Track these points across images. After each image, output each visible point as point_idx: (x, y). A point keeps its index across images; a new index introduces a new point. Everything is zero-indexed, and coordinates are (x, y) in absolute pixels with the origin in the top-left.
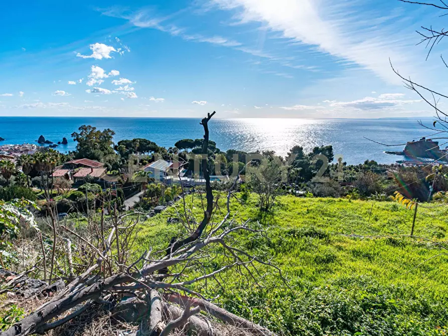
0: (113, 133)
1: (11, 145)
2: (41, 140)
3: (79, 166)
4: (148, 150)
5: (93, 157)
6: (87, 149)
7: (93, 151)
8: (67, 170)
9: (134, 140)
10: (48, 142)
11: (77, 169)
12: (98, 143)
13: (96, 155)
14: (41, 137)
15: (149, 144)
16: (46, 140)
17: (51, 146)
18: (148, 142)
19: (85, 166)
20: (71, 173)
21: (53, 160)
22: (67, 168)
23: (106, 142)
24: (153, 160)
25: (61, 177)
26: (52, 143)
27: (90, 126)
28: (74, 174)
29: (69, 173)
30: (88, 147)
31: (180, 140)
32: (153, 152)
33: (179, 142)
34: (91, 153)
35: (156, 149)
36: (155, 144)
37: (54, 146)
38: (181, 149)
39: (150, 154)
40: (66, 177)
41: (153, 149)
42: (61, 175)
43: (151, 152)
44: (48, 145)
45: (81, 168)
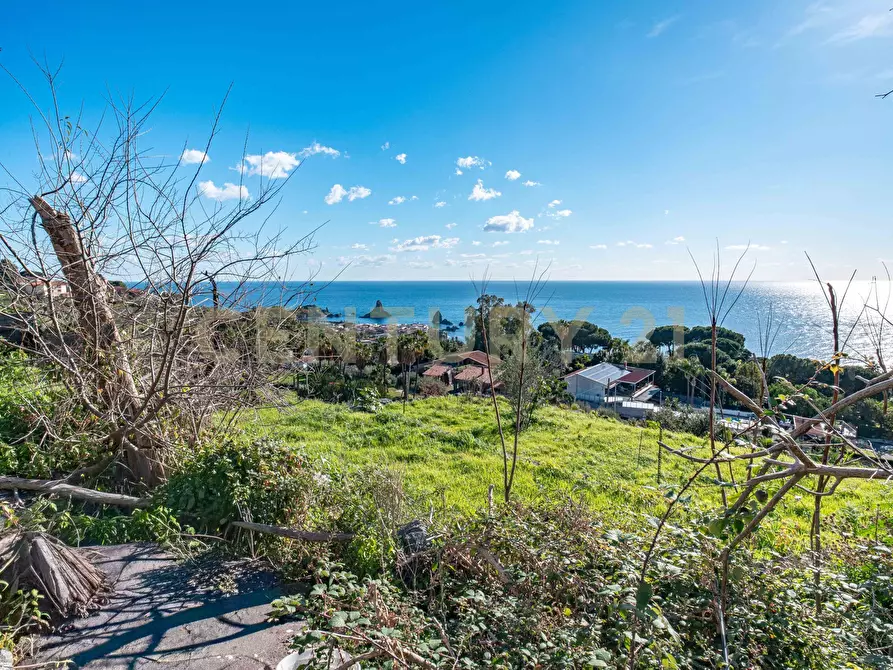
0: (532, 310)
3: (467, 362)
4: (591, 343)
8: (447, 367)
9: (560, 323)
10: (446, 322)
11: (462, 367)
14: (438, 313)
15: (594, 331)
16: (443, 319)
17: (448, 329)
18: (592, 328)
19: (477, 364)
20: (452, 373)
21: (418, 347)
22: (448, 364)
24: (596, 360)
25: (436, 378)
26: (450, 323)
27: (494, 297)
28: (456, 374)
29: (449, 373)
31: (660, 326)
32: (600, 348)
33: (657, 330)
35: (606, 342)
36: (606, 332)
37: (454, 329)
38: (660, 345)
39: (594, 351)
40: (445, 378)
41: (601, 342)
42: (437, 374)
43: (596, 348)
44: (444, 327)
45: (469, 366)
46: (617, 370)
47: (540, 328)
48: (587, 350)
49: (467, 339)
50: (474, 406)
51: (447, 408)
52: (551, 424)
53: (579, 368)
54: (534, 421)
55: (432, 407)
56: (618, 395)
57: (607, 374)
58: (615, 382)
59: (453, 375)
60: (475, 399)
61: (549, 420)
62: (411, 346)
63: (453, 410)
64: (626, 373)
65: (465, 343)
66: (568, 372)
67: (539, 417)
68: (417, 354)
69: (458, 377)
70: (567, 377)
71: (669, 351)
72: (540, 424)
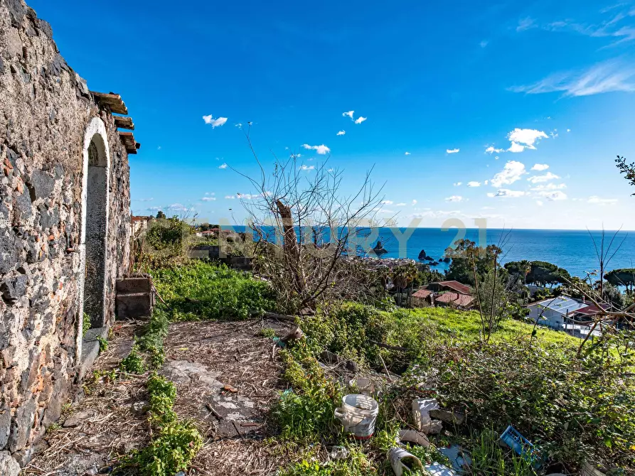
0: (499, 251)
1: (393, 259)
2: (422, 255)
3: (446, 288)
4: (551, 280)
5: (465, 280)
6: (461, 270)
7: (467, 273)
8: (430, 292)
9: (524, 263)
10: (428, 258)
11: (442, 292)
12: (476, 263)
13: (470, 278)
14: (423, 251)
15: (554, 270)
16: (426, 256)
17: (431, 264)
18: (552, 267)
19: (453, 291)
20: (434, 296)
21: (409, 275)
22: (431, 289)
23: (487, 262)
24: (557, 293)
25: (421, 299)
26: (432, 260)
27: (468, 240)
28: (437, 297)
29: (432, 296)
30: (462, 267)
31: (616, 269)
32: (560, 284)
33: (614, 272)
34: (464, 275)
35: (565, 280)
36: (565, 272)
37: (435, 264)
38: (618, 285)
39: (554, 287)
40: (428, 299)
41: (561, 280)
42: (422, 296)
43: (556, 284)
44: (428, 262)
45: (447, 292)
46: (576, 303)
47: (506, 266)
48: (548, 286)
49: (446, 272)
50: (457, 315)
51: (437, 315)
52: (513, 331)
53: (541, 299)
54: (501, 328)
55: (427, 313)
56: (576, 323)
57: (566, 306)
58: (573, 312)
59: (435, 298)
60: (457, 311)
61: (512, 328)
62: (404, 275)
63: (441, 316)
64: (584, 306)
65: (444, 275)
66: (530, 302)
67: (504, 326)
68: (408, 280)
69: (438, 299)
70: (529, 306)
71: (627, 290)
72: (506, 330)
